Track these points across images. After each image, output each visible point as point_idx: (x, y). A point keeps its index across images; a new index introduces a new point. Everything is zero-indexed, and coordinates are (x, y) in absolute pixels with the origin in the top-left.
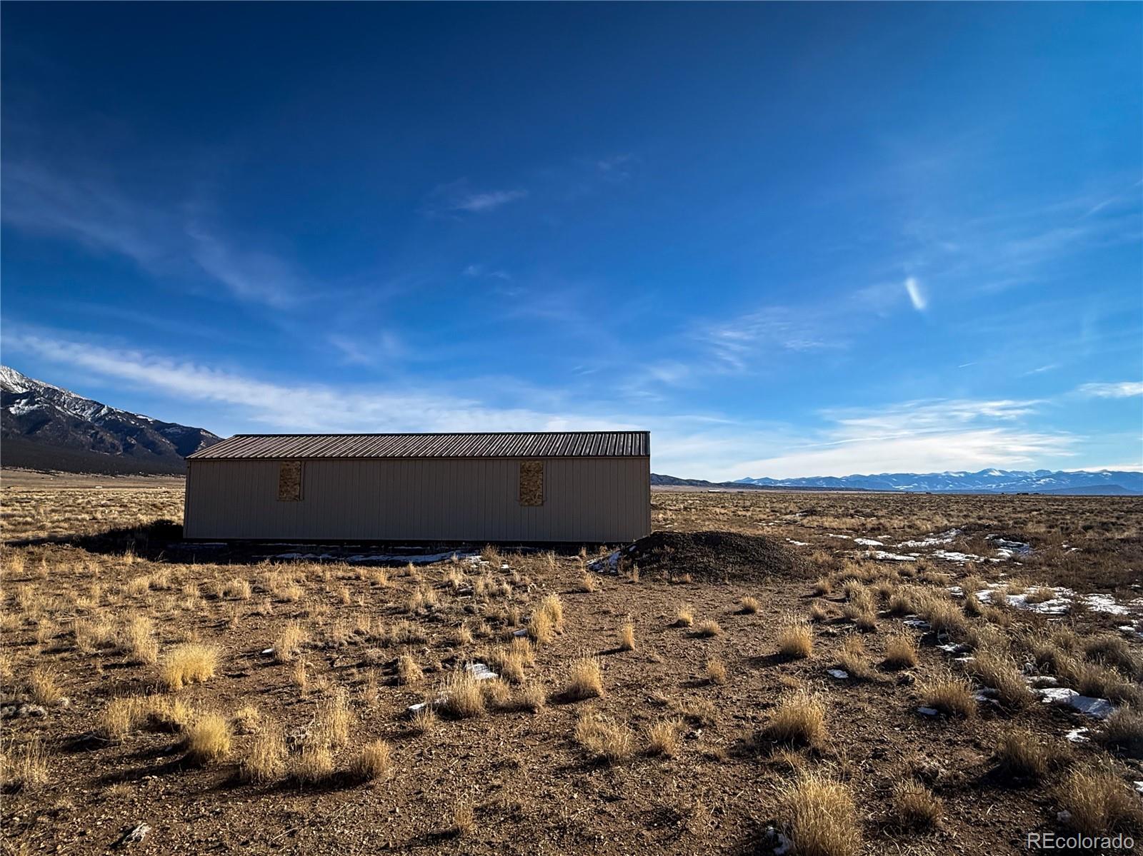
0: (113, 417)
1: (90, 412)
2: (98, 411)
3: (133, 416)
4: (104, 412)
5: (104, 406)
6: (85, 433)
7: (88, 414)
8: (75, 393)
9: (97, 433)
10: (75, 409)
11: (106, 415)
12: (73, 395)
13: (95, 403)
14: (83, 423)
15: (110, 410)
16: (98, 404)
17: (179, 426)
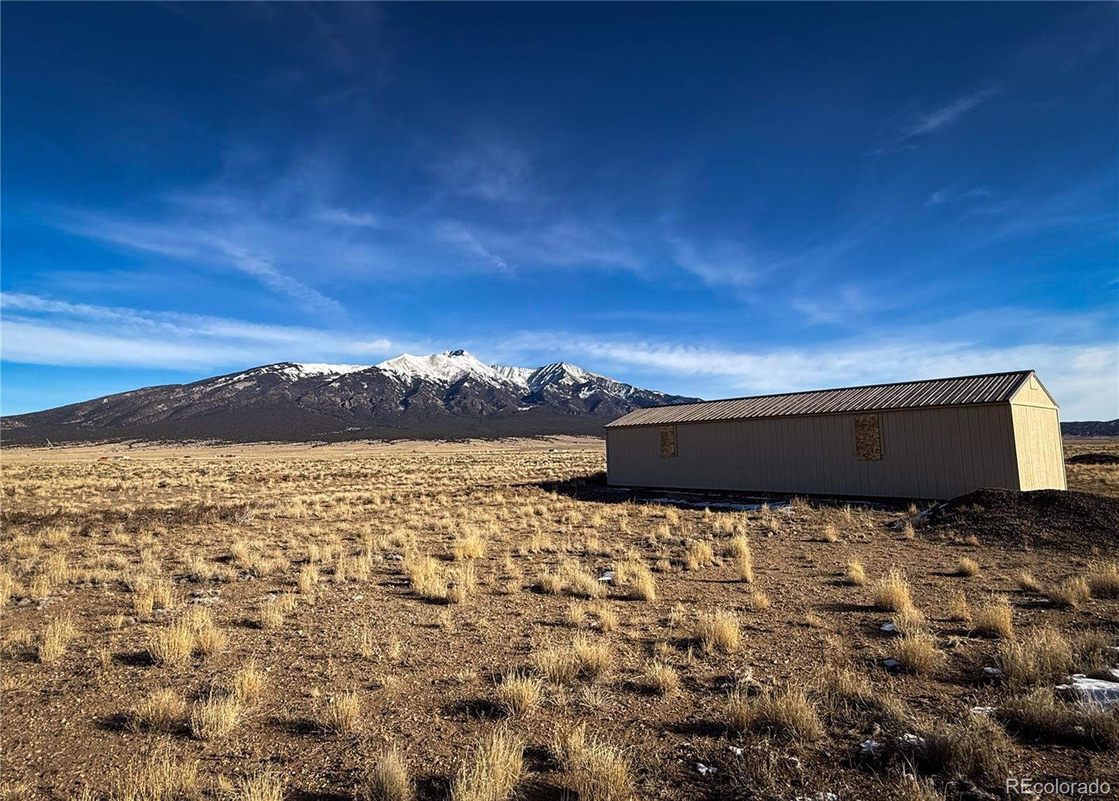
0: (638, 395)
1: (624, 392)
2: (628, 391)
3: (651, 393)
4: (632, 392)
5: (631, 387)
6: (622, 408)
7: (622, 394)
8: (614, 379)
9: (629, 407)
10: (615, 391)
11: (633, 393)
12: (613, 381)
13: (626, 385)
14: (620, 401)
15: (636, 389)
16: (628, 386)
17: (682, 397)
